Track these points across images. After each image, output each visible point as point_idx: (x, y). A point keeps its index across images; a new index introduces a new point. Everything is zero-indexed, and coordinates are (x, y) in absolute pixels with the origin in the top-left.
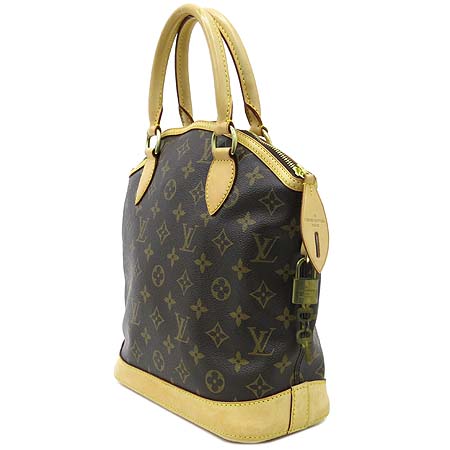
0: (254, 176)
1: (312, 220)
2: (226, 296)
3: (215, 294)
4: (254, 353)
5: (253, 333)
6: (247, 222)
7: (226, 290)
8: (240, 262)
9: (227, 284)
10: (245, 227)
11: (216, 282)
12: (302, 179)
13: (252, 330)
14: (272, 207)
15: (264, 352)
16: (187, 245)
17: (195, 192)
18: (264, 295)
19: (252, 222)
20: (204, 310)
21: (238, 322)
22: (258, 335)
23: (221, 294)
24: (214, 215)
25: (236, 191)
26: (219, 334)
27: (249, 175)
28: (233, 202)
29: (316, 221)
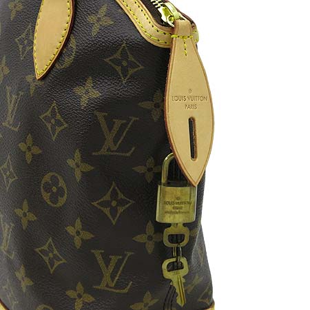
0: (99, 20)
1: (183, 98)
2: (62, 201)
3: (46, 196)
4: (102, 286)
5: (99, 258)
6: (88, 93)
7: (60, 192)
8: (77, 154)
9: (62, 183)
10: (84, 101)
11: (47, 178)
12: (171, 29)
13: (98, 254)
14: (125, 71)
15: (115, 287)
16: (10, 119)
17: (22, 41)
18: (114, 203)
19: (95, 94)
20: (32, 217)
21: (78, 242)
22: (107, 262)
23: (54, 198)
24: (43, 78)
25: (73, 43)
26: (52, 255)
27: (91, 19)
28: (68, 61)
29: (192, 98)
